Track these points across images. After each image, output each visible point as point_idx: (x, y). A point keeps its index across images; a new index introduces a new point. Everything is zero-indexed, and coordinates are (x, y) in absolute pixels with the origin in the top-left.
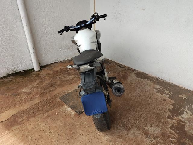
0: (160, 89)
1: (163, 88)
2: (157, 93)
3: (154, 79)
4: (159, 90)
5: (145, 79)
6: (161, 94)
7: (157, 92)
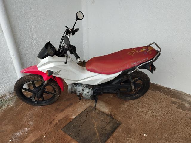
0: (179, 103)
1: (182, 102)
2: (178, 110)
3: (166, 90)
4: (178, 105)
5: (157, 91)
6: (183, 110)
7: (177, 108)
